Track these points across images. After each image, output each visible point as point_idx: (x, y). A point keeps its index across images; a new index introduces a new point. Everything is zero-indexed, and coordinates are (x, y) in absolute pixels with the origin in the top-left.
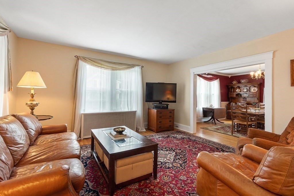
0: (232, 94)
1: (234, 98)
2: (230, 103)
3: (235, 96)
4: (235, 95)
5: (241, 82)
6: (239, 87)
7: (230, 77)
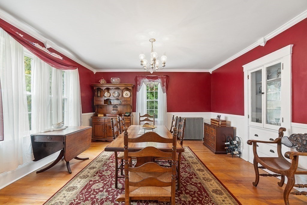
0: (99, 101)
1: (101, 107)
2: (96, 115)
3: (103, 103)
4: (103, 101)
5: (112, 81)
6: (108, 89)
7: (95, 73)
